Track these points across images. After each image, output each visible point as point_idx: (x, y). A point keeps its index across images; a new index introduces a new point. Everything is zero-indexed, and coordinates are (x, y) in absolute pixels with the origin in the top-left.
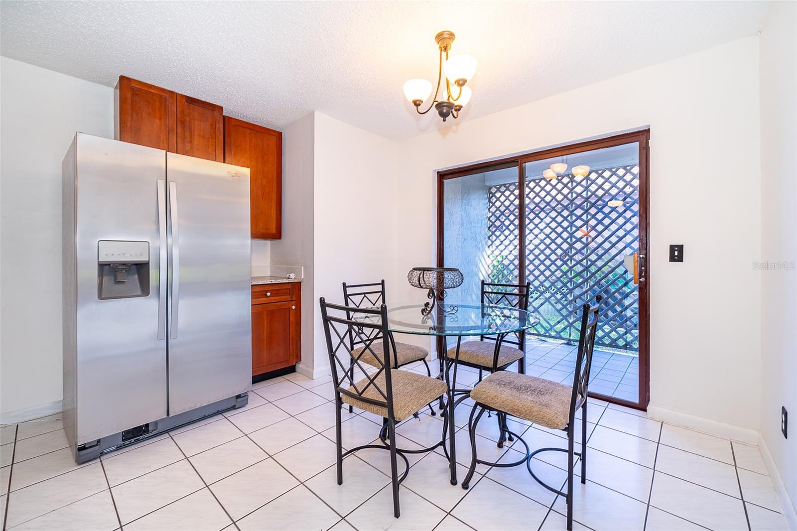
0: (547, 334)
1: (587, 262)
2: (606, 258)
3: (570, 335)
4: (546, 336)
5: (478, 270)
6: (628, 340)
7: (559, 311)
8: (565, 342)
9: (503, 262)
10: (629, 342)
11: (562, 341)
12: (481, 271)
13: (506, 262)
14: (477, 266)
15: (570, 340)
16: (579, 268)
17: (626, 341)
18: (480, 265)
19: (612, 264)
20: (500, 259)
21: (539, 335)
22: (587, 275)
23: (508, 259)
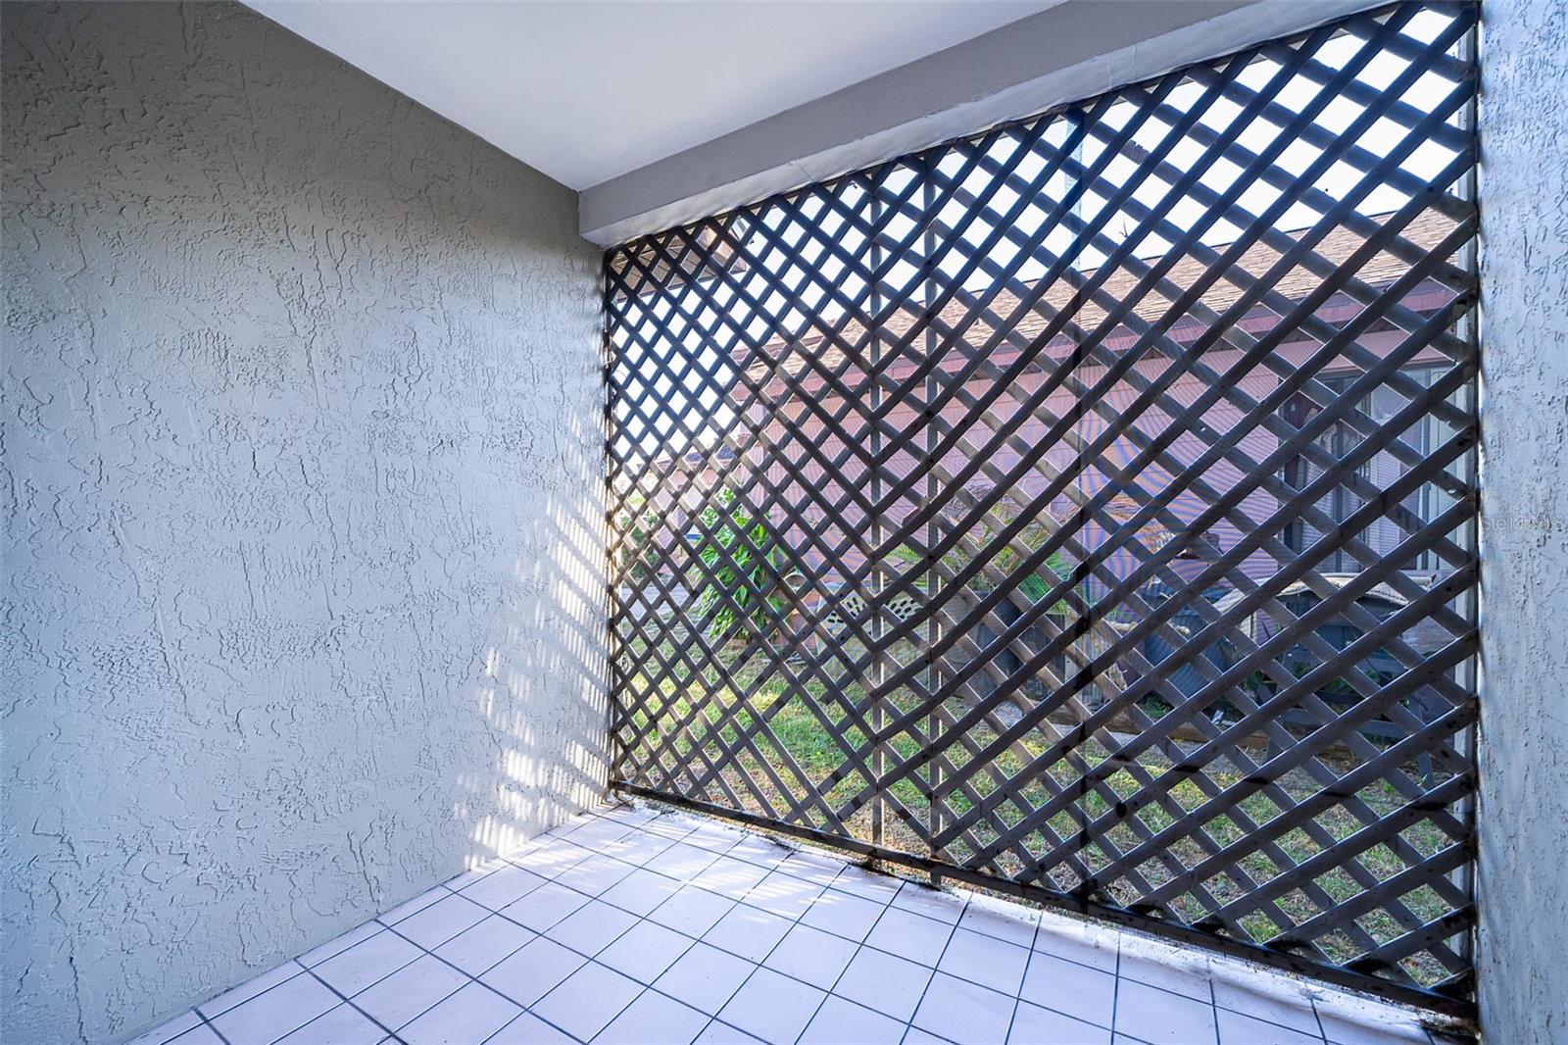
0: (798, 822)
1: (933, 535)
2: (1000, 515)
3: (877, 831)
4: (794, 831)
5: (546, 575)
6: (1094, 869)
7: (836, 733)
8: (862, 858)
9: (655, 537)
10: (1094, 880)
11: (851, 857)
12: (563, 576)
13: (664, 538)
14: (537, 553)
15: (874, 854)
16: (900, 560)
17: (1082, 872)
18: (562, 555)
19: (1027, 541)
20: (643, 524)
21: (771, 824)
22: (933, 586)
23: (668, 526)
